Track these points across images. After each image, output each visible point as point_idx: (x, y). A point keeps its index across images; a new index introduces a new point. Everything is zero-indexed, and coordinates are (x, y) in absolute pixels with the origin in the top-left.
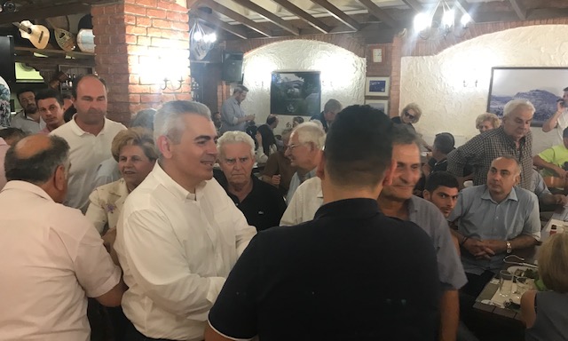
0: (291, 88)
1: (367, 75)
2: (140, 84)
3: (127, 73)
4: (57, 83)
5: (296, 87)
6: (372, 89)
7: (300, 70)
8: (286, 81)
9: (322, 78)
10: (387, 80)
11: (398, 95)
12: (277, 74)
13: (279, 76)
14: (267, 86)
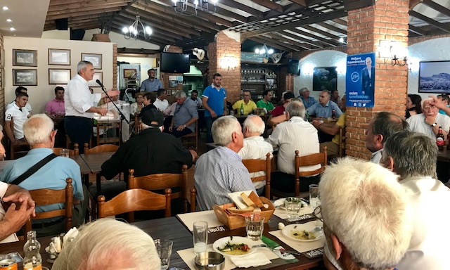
5: (325, 76)
8: (320, 72)
12: (316, 69)
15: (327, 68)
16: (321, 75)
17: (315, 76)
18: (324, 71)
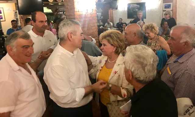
0: (134, 9)
1: (163, 3)
2: (79, 12)
3: (74, 8)
4: (56, 13)
5: (136, 9)
6: (165, 8)
7: (138, 2)
8: (133, 7)
9: (146, 5)
10: (171, 4)
11: (176, 9)
12: (129, 5)
13: (130, 5)
14: (126, 9)
15: (138, 4)
16: (134, 8)
17: (129, 9)
18: (136, 5)
